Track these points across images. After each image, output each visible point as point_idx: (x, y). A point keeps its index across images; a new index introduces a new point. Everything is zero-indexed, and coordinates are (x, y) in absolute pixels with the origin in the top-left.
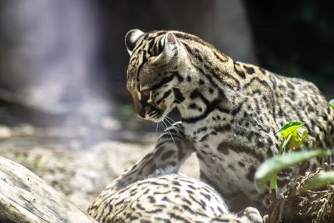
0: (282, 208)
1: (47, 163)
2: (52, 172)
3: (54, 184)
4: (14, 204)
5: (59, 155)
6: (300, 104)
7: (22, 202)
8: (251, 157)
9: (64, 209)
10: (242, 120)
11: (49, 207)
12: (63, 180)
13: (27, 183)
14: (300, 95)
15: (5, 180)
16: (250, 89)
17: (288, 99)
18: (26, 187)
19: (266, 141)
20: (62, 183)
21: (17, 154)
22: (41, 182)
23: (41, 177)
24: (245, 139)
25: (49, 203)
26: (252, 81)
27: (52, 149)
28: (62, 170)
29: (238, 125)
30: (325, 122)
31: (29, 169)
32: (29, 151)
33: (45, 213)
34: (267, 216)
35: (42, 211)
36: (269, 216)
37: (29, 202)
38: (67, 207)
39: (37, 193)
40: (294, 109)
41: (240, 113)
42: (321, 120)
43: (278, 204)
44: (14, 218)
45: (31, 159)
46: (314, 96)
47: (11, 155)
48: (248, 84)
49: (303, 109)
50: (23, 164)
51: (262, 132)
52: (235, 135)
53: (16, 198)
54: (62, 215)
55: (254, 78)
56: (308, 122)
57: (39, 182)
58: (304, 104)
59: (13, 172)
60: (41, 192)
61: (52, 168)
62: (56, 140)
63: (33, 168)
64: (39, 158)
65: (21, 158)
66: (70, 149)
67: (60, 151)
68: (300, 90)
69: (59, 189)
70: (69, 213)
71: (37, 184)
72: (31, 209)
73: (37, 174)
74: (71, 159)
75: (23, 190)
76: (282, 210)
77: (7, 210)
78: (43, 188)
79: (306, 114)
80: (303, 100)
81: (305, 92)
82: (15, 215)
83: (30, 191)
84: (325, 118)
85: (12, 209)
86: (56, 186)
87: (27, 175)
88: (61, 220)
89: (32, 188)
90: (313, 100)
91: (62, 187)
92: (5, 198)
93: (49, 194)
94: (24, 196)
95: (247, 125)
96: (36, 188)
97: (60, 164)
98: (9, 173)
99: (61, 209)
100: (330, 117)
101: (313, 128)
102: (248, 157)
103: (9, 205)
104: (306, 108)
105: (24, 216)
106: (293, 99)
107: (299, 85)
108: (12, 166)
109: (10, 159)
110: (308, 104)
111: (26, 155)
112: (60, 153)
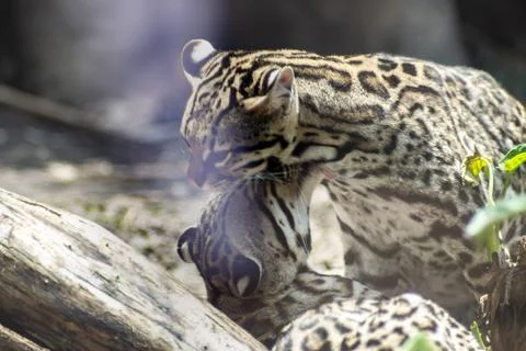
0: (509, 283)
1: (136, 219)
2: (143, 233)
3: (148, 252)
4: (85, 285)
5: (153, 207)
6: (480, 105)
7: (99, 282)
8: (434, 208)
9: (164, 291)
10: (406, 157)
11: (141, 289)
12: (162, 246)
13: (106, 251)
14: (475, 91)
15: (70, 247)
16: (403, 109)
17: (463, 98)
18: (103, 258)
19: (452, 178)
20: (159, 250)
21: (88, 207)
22: (128, 250)
23: (127, 242)
24: (418, 183)
25: (140, 282)
26: (400, 96)
27: (143, 197)
28: (160, 231)
29: (401, 165)
30: (518, 129)
31: (109, 229)
32: (107, 201)
33: (135, 298)
34: (486, 296)
35: (131, 296)
36: (490, 296)
37: (109, 281)
38: (169, 288)
39: (122, 266)
40: (473, 114)
41: (398, 147)
42: (512, 126)
43: (501, 277)
44: (86, 307)
45: (110, 214)
46: (494, 91)
47: (79, 209)
48: (397, 103)
49: (486, 112)
50: (98, 221)
51: (444, 166)
52: (401, 180)
53: (88, 275)
54: (162, 301)
55: (403, 91)
56: (496, 132)
57: (123, 250)
58: (485, 104)
59: (83, 234)
60: (128, 265)
61: (144, 228)
62: (149, 183)
63: (114, 227)
64: (122, 211)
65: (95, 213)
66: (171, 197)
67: (154, 200)
68: (474, 83)
69: (155, 259)
70: (173, 297)
71: (121, 253)
72: (113, 293)
73: (120, 237)
74: (173, 212)
75: (99, 263)
76: (508, 286)
77: (75, 295)
78: (130, 258)
79: (491, 119)
80: (483, 99)
81: (482, 86)
82: (88, 302)
83: (110, 264)
84: (517, 123)
85: (82, 293)
86: (151, 256)
87: (105, 239)
88: (161, 308)
89: (113, 259)
90: (496, 98)
91: (160, 258)
92: (71, 277)
93: (141, 268)
94: (102, 272)
95: (417, 162)
96: (121, 259)
97: (157, 221)
98: (76, 237)
99: (160, 291)
100: (522, 121)
101: (504, 142)
102: (429, 208)
103: (77, 287)
104: (490, 110)
105: (102, 303)
106: (468, 98)
107: (470, 77)
108: (79, 225)
109: (78, 214)
110: (491, 104)
111: (102, 208)
112: (155, 204)
